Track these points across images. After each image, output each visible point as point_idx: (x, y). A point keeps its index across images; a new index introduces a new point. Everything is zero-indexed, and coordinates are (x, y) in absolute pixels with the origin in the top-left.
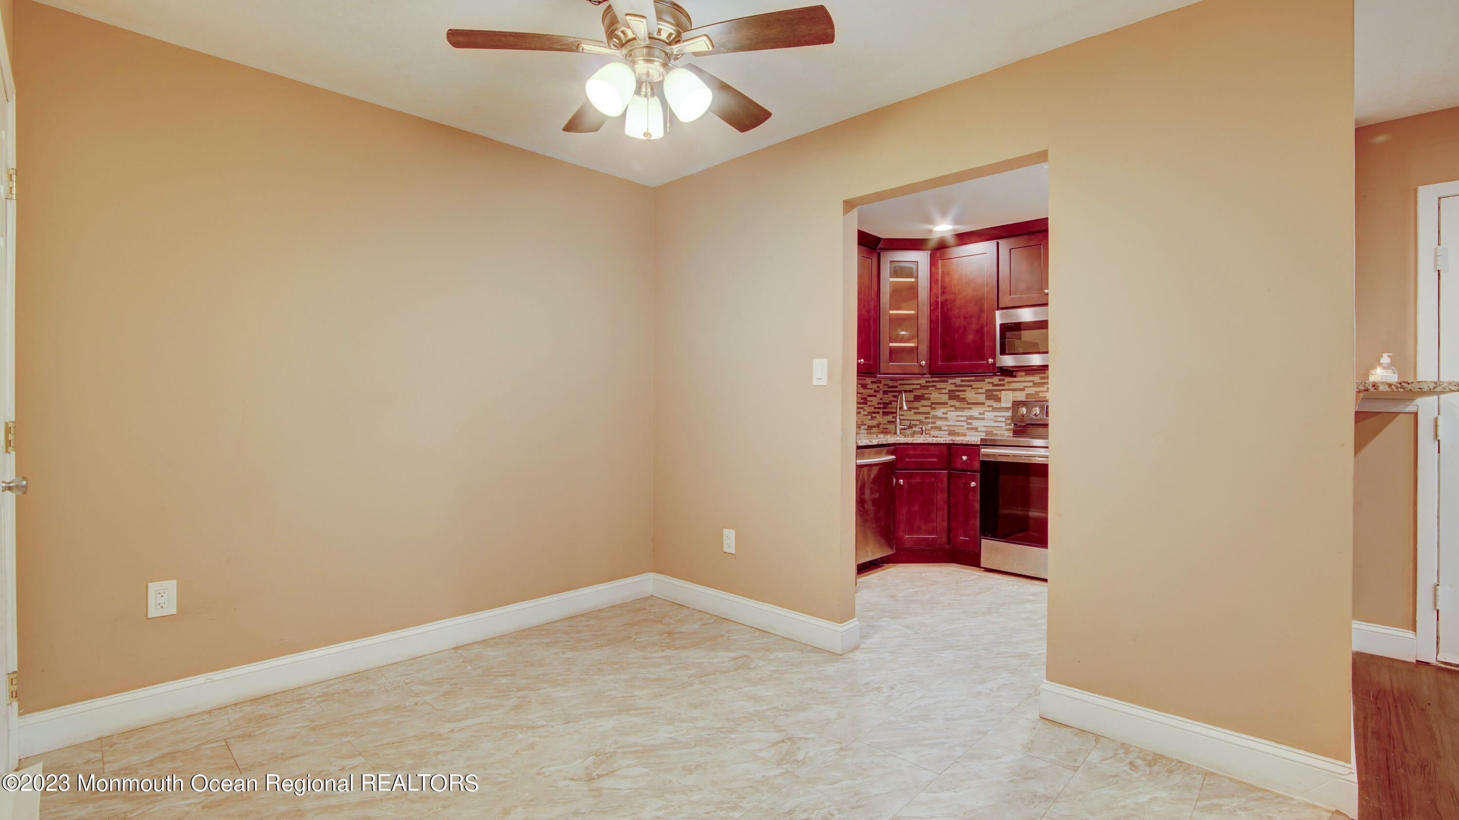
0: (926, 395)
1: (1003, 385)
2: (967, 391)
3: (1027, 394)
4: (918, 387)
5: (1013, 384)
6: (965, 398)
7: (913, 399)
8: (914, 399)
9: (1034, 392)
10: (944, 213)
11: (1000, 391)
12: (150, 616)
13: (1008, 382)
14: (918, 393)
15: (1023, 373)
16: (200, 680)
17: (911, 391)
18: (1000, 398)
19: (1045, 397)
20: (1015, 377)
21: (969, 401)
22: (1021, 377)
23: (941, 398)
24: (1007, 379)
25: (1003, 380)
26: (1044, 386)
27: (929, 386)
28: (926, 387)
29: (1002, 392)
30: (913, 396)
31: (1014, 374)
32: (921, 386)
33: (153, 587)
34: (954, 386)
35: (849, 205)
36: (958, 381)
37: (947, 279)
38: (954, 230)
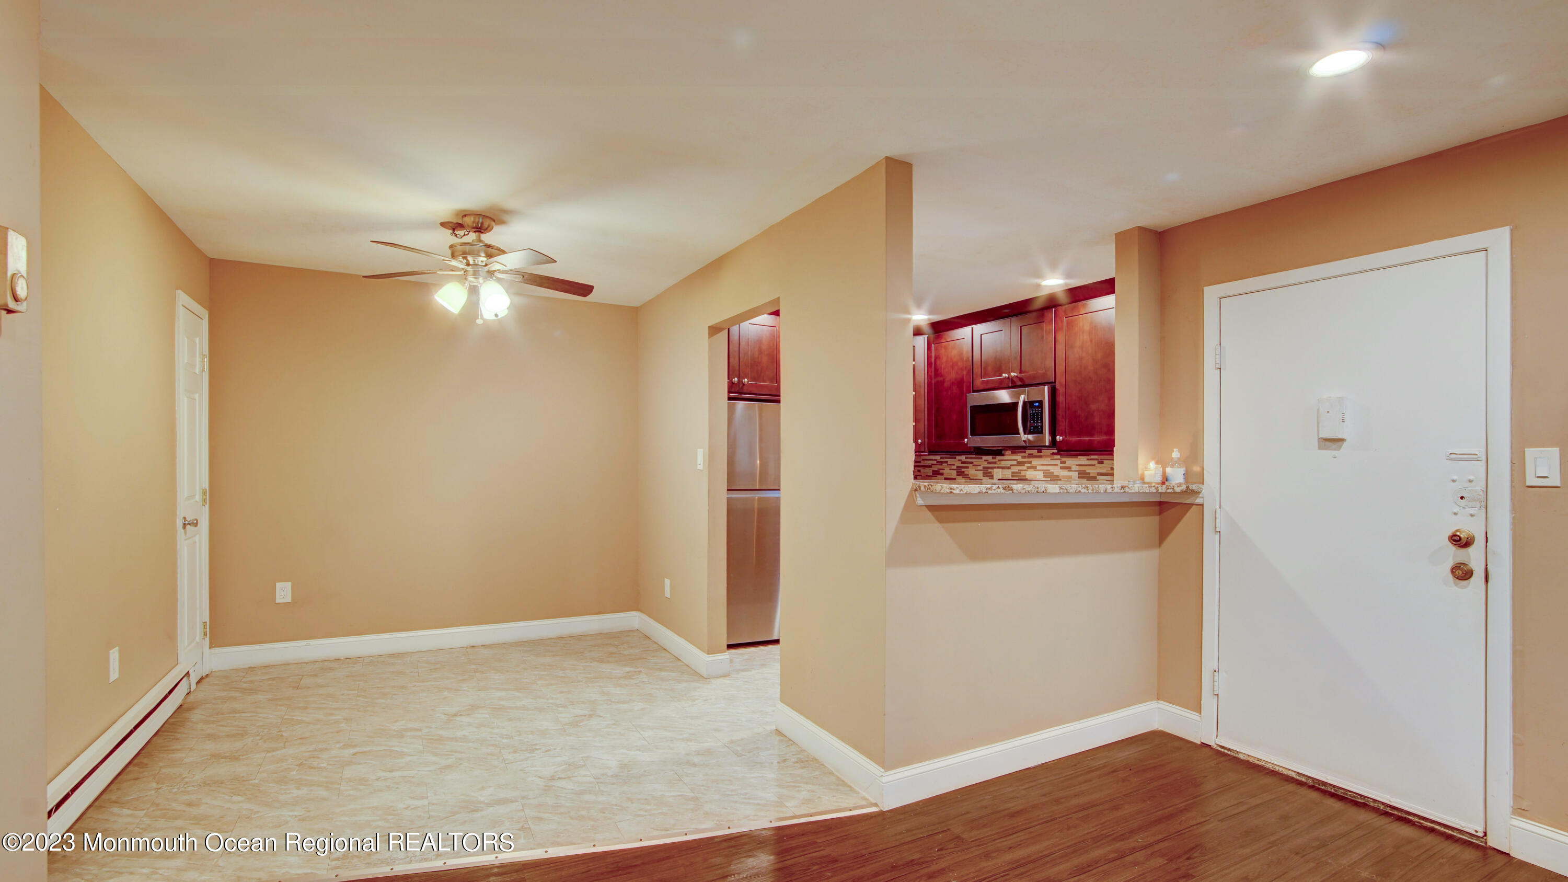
0: (941, 471)
1: (995, 463)
2: (970, 467)
3: (1013, 473)
4: (935, 462)
5: (1002, 462)
6: (968, 475)
7: (931, 474)
8: (933, 474)
9: (1017, 471)
10: (919, 304)
11: (992, 468)
12: (277, 602)
13: (999, 460)
14: (935, 468)
15: (1010, 452)
16: (302, 643)
17: (930, 467)
18: (993, 476)
19: (1025, 476)
20: (1003, 455)
21: (971, 478)
22: (1009, 456)
23: (951, 474)
24: (998, 458)
25: (995, 458)
26: (1024, 465)
27: (942, 462)
28: (940, 463)
29: (994, 469)
30: (931, 471)
31: (1003, 453)
32: (937, 462)
33: (279, 585)
34: (960, 462)
35: (714, 330)
36: (963, 458)
37: (938, 362)
38: (929, 319)
